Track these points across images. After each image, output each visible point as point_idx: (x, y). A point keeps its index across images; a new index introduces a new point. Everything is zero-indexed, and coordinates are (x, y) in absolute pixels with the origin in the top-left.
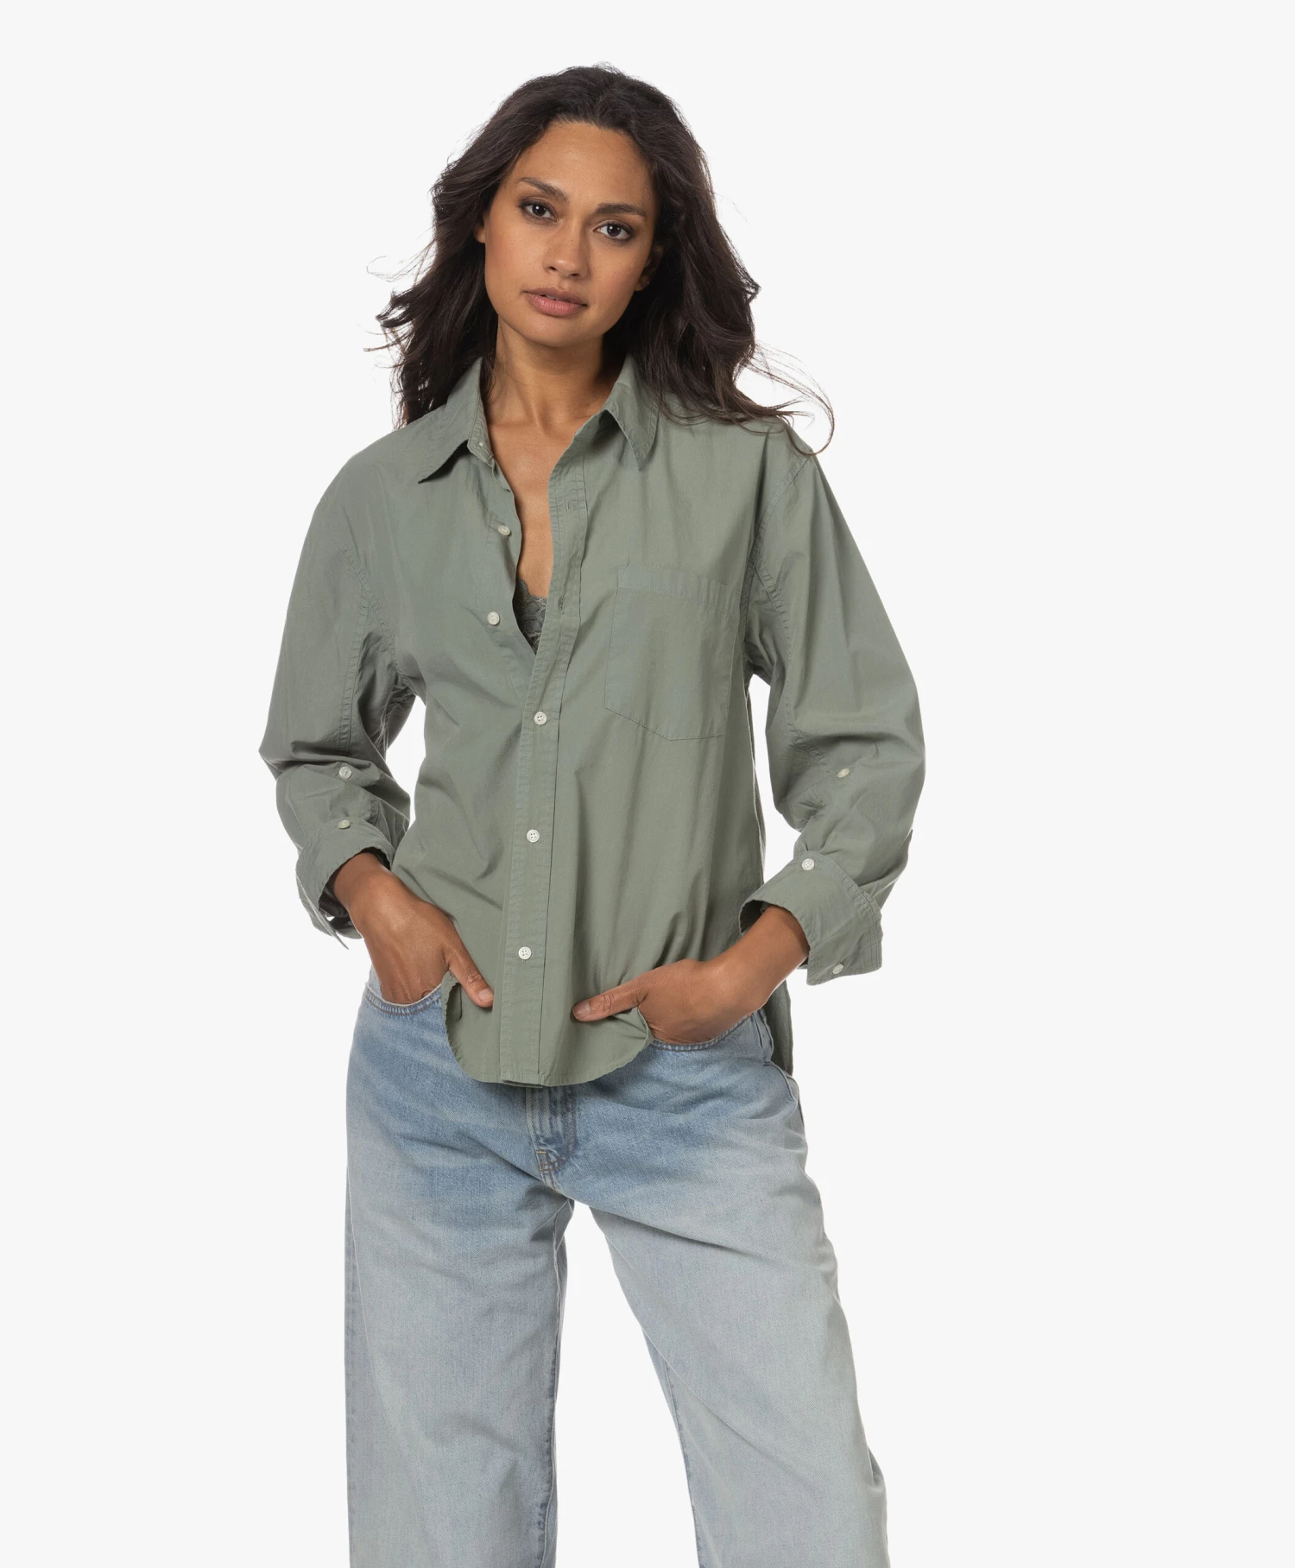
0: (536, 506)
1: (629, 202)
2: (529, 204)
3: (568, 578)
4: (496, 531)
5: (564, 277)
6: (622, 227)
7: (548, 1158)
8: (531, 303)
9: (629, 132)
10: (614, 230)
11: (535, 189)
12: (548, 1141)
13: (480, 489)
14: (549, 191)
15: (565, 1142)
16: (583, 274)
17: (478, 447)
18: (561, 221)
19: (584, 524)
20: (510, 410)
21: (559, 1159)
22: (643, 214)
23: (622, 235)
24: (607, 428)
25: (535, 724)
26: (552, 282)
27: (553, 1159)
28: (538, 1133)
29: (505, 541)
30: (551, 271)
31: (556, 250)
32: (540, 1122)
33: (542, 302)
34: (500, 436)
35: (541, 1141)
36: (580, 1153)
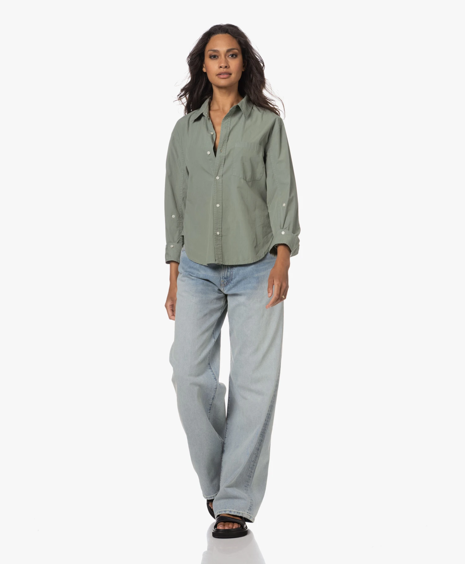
0: (218, 128)
1: (233, 47)
2: (212, 56)
3: (223, 145)
4: (210, 133)
5: (224, 68)
6: (234, 55)
7: (224, 283)
8: (219, 77)
9: (229, 33)
10: (232, 56)
11: (212, 52)
12: (225, 278)
13: (207, 124)
14: (215, 51)
15: (229, 279)
16: (228, 67)
17: (206, 114)
18: (220, 57)
19: (228, 133)
20: (215, 107)
21: (226, 283)
22: (237, 49)
23: (234, 56)
24: (238, 109)
25: (216, 179)
26: (222, 70)
27: (225, 283)
28: (223, 276)
29: (212, 136)
30: (220, 68)
31: (220, 63)
32: (225, 273)
33: (222, 76)
34: (211, 113)
35: (224, 278)
36: (232, 282)
